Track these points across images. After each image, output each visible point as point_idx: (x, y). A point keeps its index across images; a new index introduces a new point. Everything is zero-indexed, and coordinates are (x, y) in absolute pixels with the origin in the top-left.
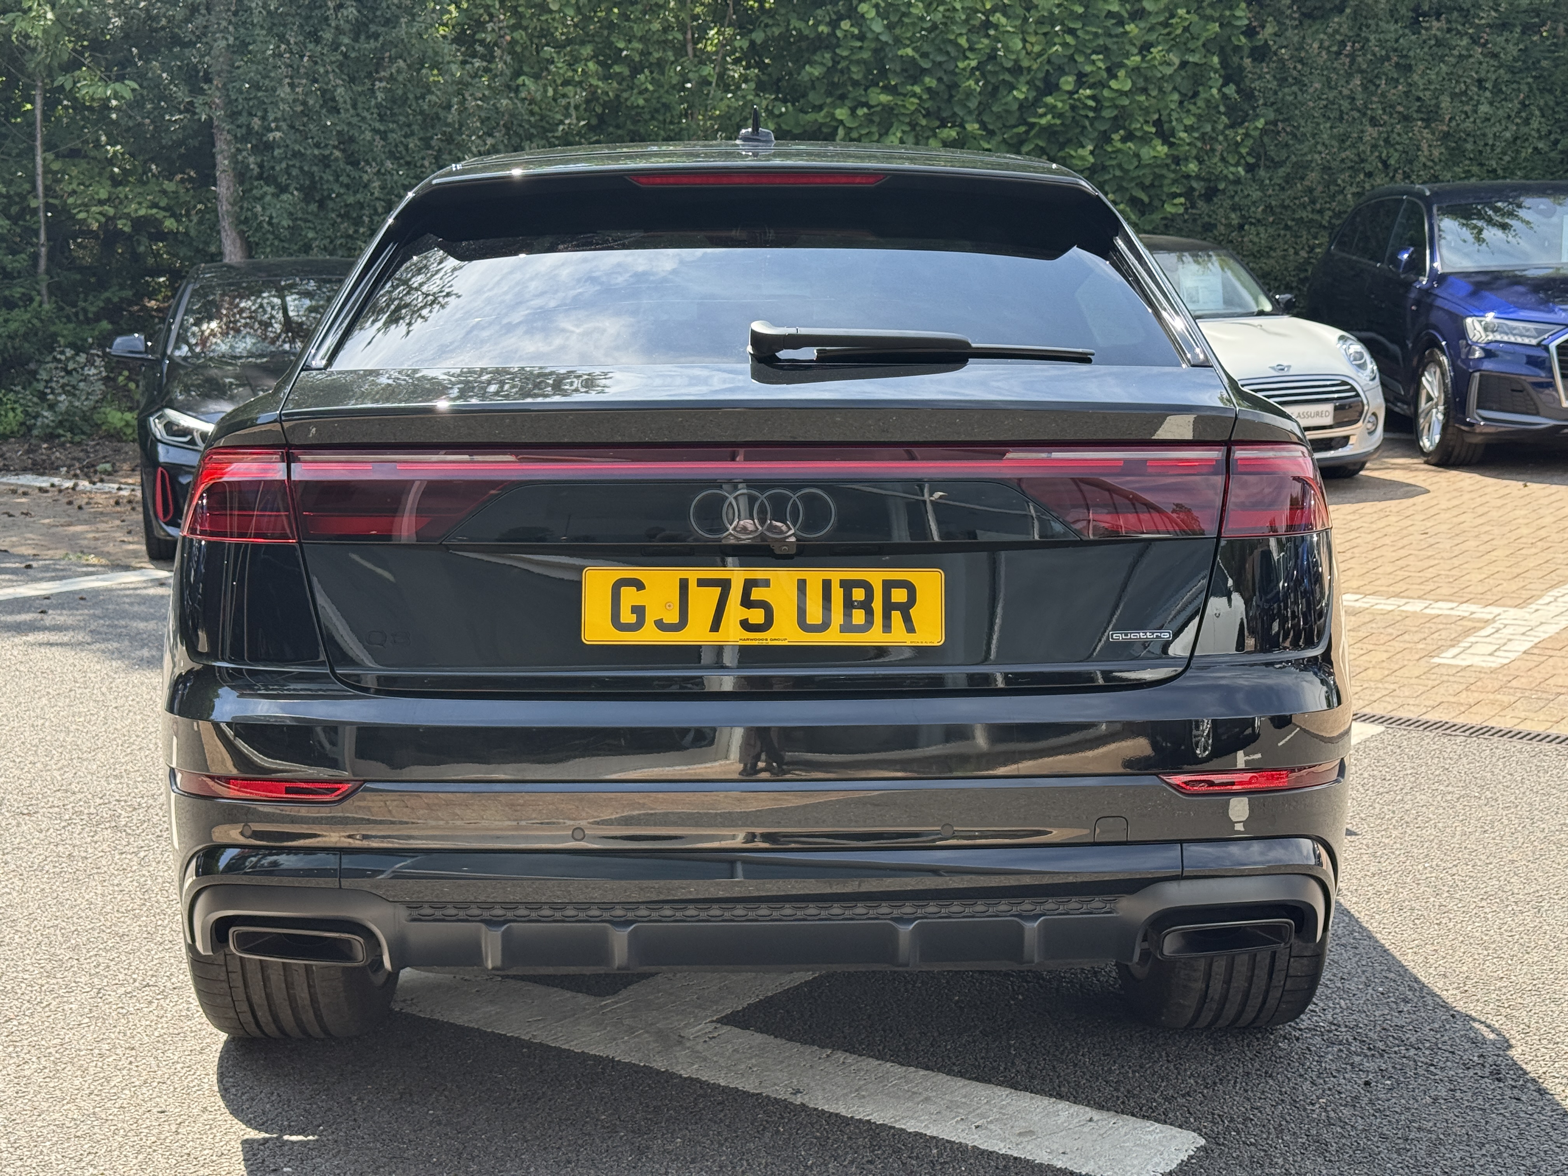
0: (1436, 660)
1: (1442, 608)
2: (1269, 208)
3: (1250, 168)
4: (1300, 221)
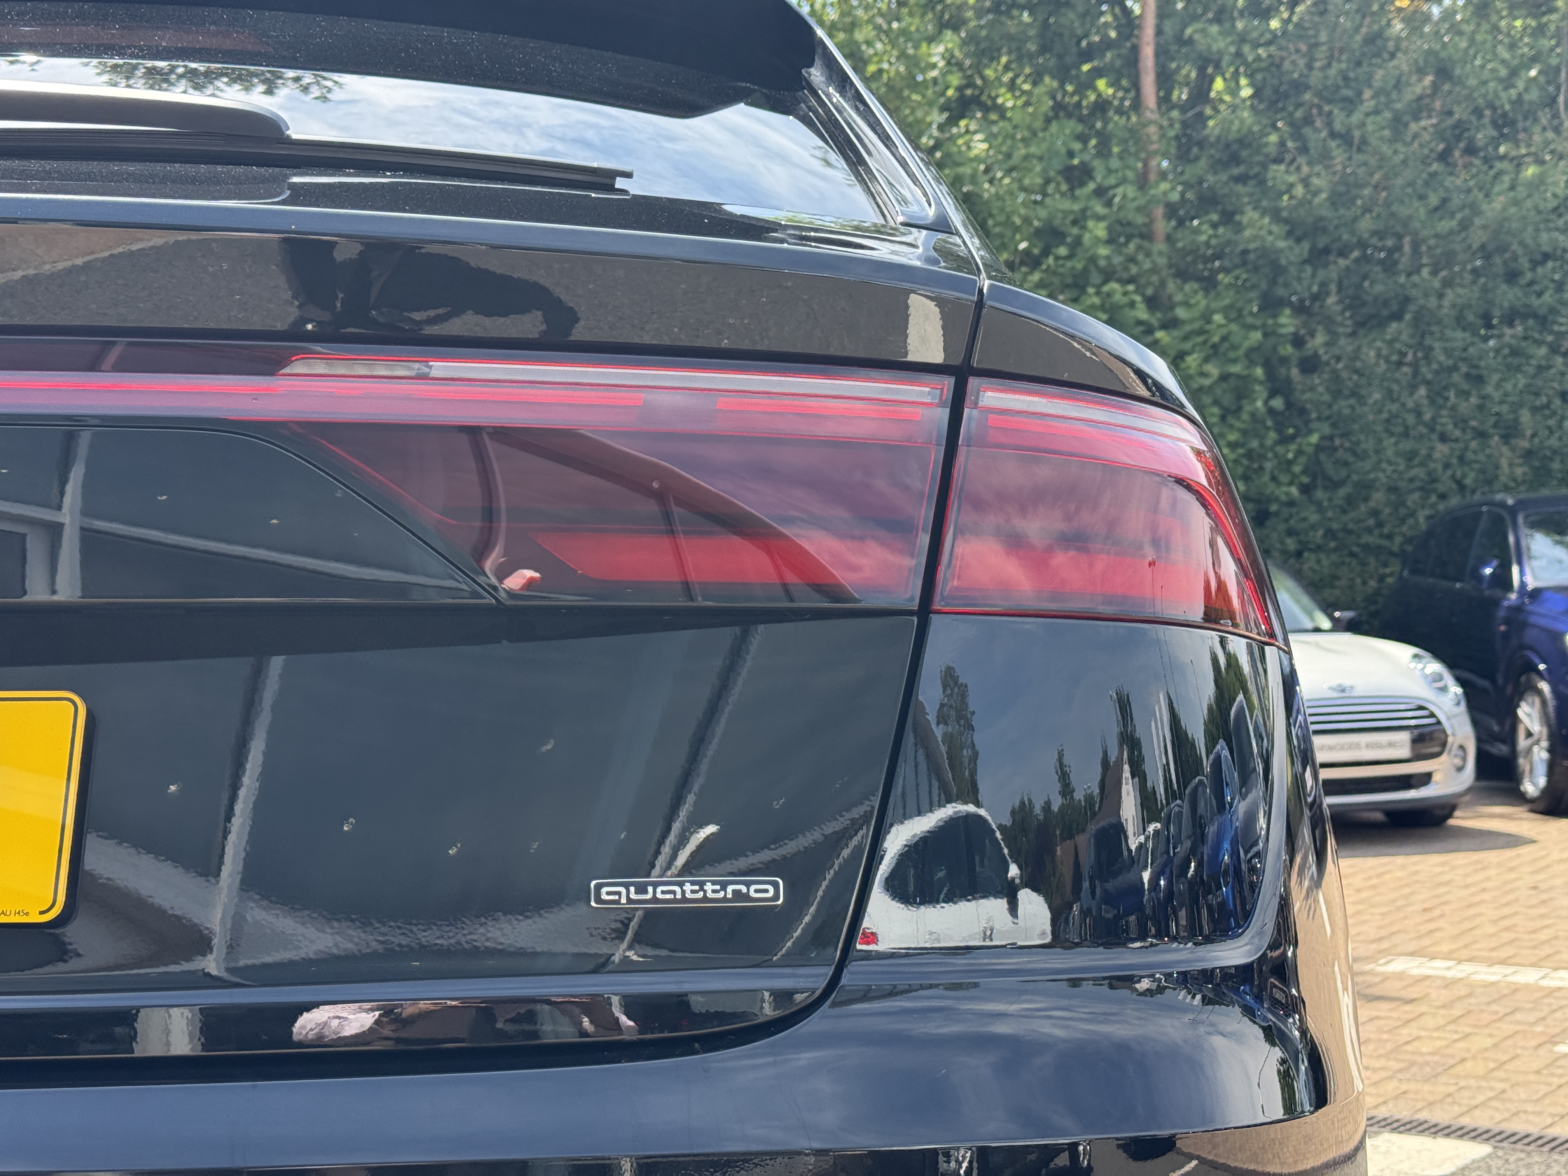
2: (1330, 533)
3: (1305, 489)
4: (1366, 547)
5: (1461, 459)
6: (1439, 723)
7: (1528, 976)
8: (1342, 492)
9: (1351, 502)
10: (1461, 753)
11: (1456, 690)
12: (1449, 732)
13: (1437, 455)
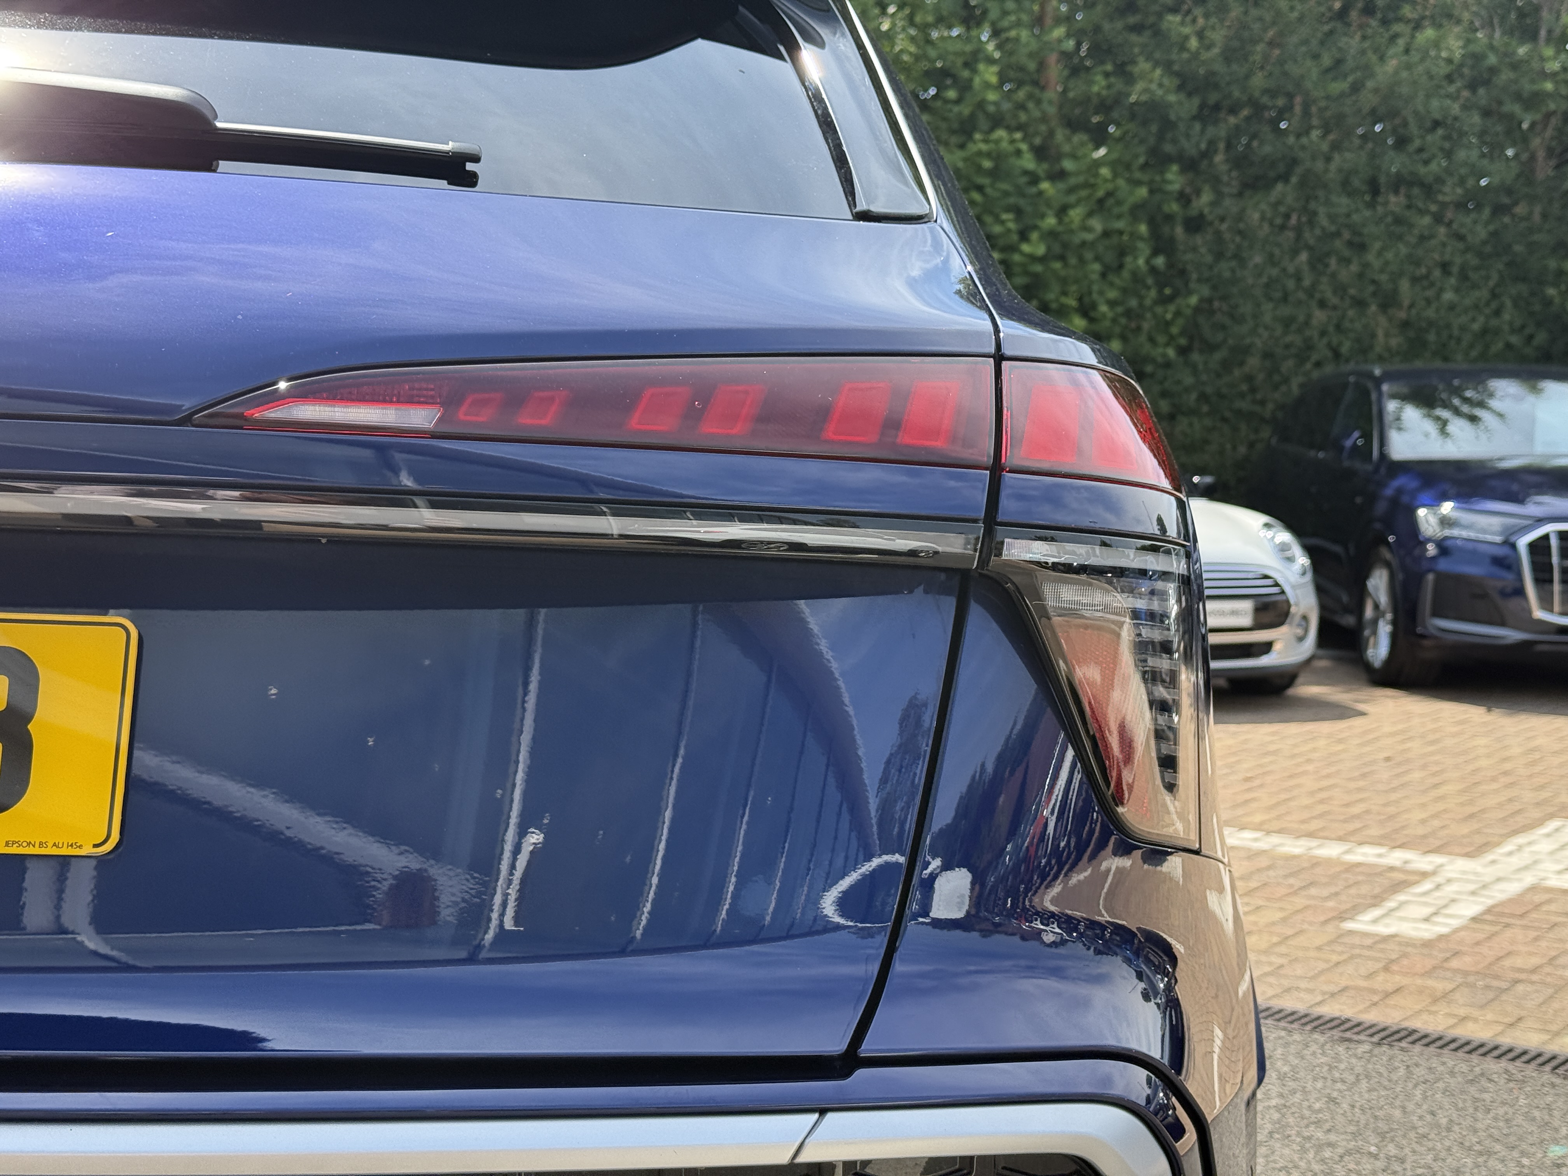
0: (1349, 925)
1: (1367, 854)
2: (1203, 397)
3: (1183, 351)
4: (1239, 413)
5: (1338, 327)
6: (1283, 592)
7: (1332, 850)
8: (1218, 356)
9: (1226, 366)
10: (1303, 623)
11: (1302, 560)
12: (1292, 601)
13: (1314, 322)
